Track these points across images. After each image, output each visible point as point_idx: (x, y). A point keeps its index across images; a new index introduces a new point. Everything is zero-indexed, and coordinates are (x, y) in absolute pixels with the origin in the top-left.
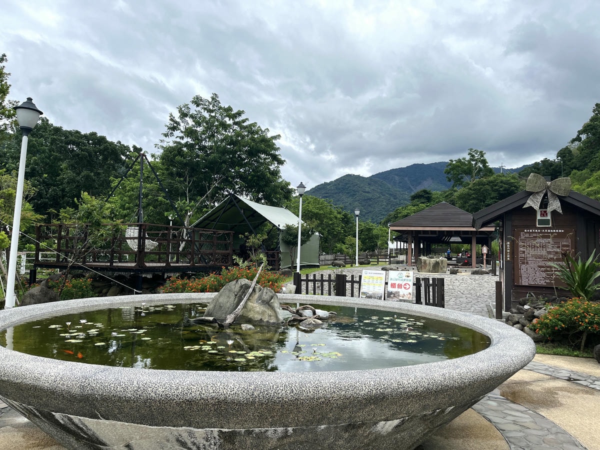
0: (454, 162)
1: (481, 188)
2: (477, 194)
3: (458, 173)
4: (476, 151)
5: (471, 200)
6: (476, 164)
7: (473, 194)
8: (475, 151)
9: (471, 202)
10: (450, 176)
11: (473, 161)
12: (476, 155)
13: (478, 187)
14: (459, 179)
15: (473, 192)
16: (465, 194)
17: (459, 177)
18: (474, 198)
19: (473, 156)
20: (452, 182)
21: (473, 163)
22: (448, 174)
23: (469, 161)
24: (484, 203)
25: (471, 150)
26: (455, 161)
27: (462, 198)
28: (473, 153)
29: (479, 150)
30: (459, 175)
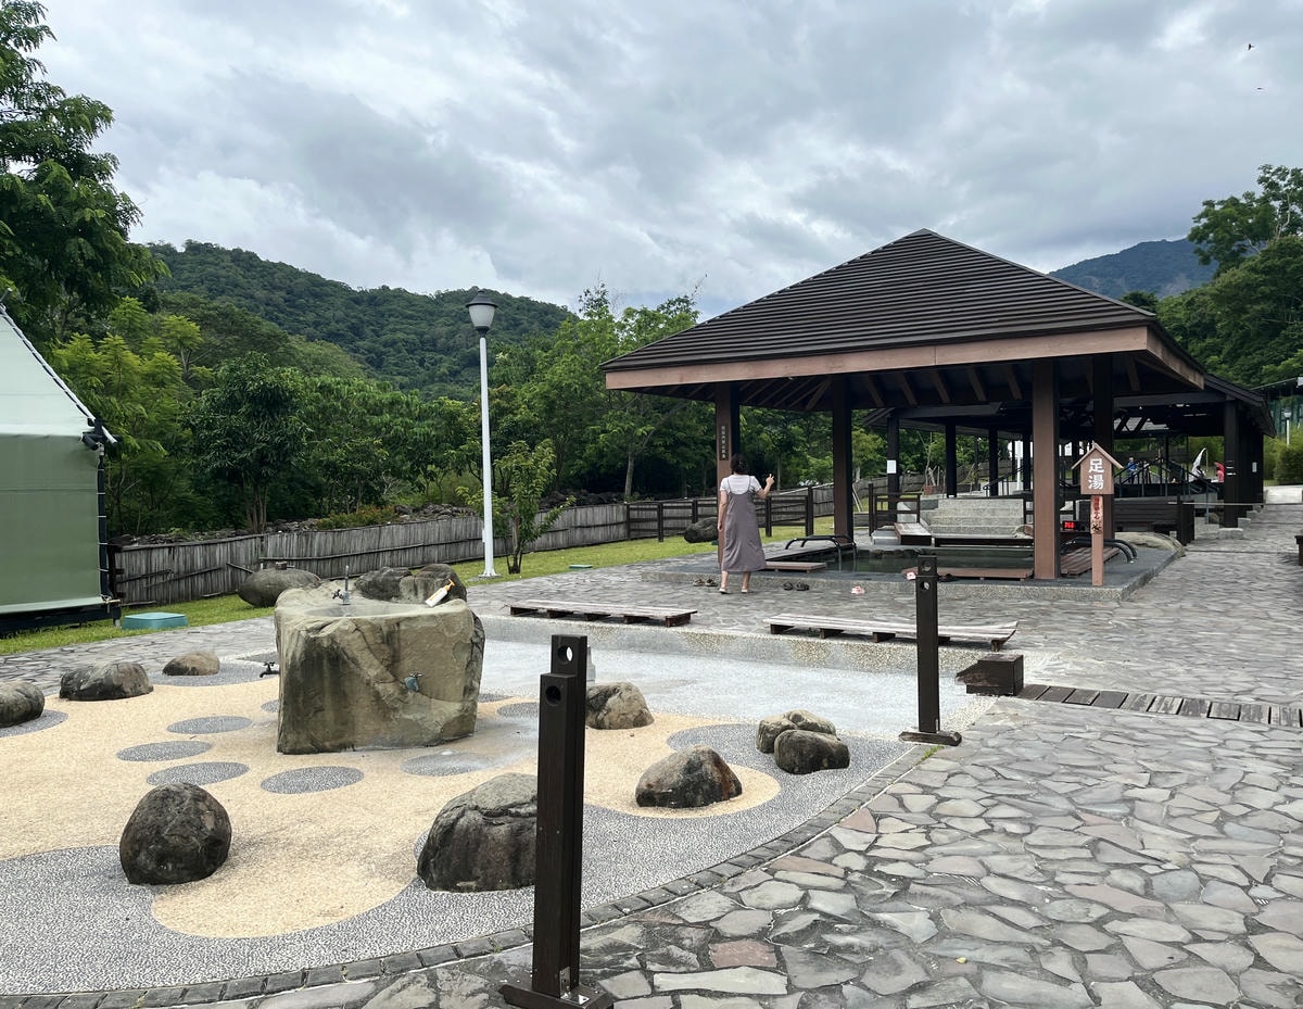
0: (1217, 208)
1: (1288, 263)
2: (1276, 285)
3: (1228, 237)
4: (1282, 172)
5: (1257, 301)
6: (1284, 208)
7: (1264, 283)
8: (1279, 169)
9: (1258, 307)
10: (1206, 247)
11: (1276, 198)
12: (1282, 183)
13: (1277, 262)
14: (1235, 255)
15: (1261, 277)
16: (1237, 286)
17: (1234, 248)
18: (1265, 297)
19: (1273, 185)
20: (1215, 264)
21: (1276, 204)
22: (1200, 241)
23: (1265, 200)
24: (1297, 309)
25: (1266, 168)
26: (1221, 202)
27: (1230, 299)
28: (1274, 178)
29: (1290, 168)
30: (1231, 241)
